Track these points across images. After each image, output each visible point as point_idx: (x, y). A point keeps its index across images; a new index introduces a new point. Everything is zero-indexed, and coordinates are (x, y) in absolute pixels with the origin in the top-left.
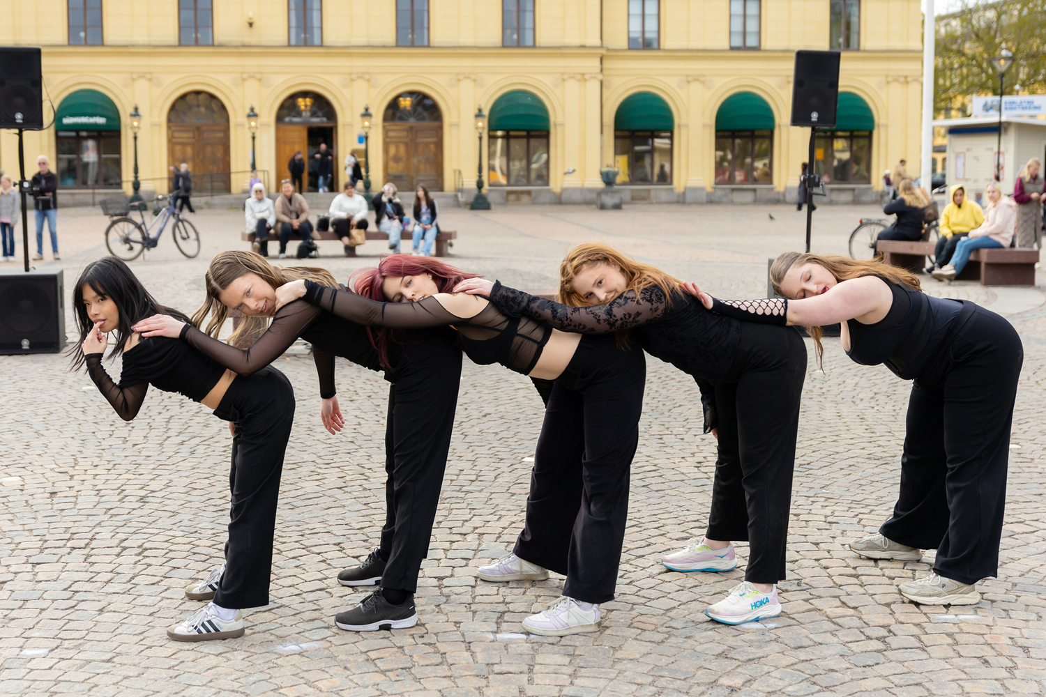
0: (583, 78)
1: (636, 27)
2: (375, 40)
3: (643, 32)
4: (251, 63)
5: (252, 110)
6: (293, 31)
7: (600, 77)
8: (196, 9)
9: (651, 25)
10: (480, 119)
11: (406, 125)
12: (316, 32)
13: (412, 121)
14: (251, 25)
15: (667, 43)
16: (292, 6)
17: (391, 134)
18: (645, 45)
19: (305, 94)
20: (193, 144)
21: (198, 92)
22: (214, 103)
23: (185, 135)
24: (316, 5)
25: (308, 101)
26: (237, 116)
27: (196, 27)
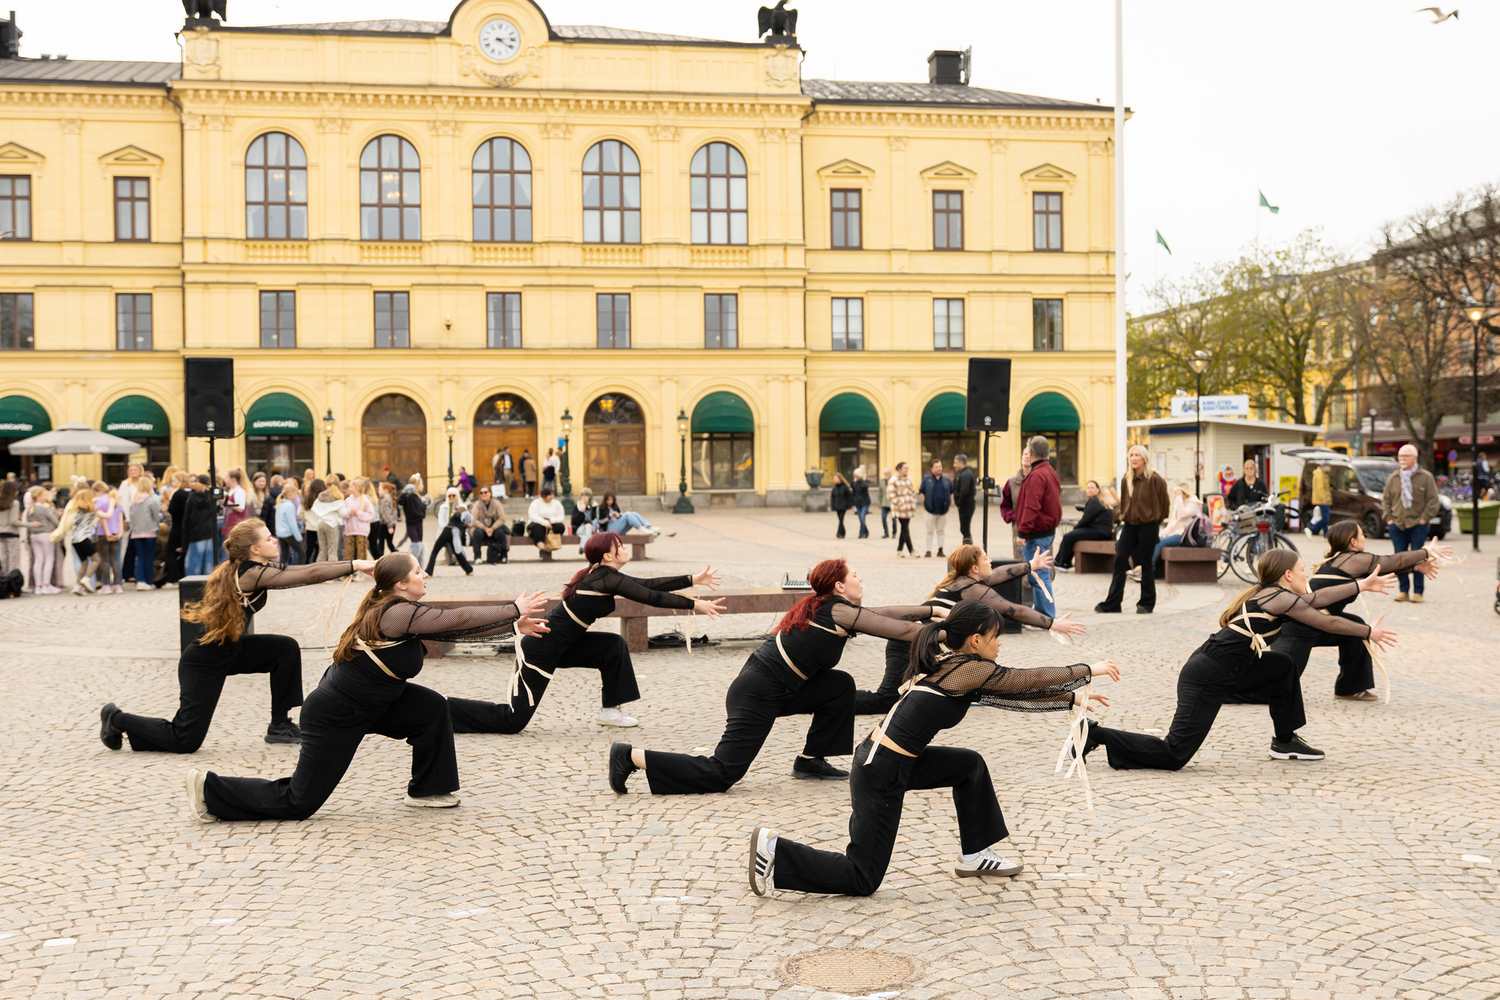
0: (787, 379)
1: (839, 327)
2: (576, 342)
3: (847, 333)
4: (449, 365)
5: (449, 413)
6: (492, 333)
7: (804, 378)
8: (392, 311)
9: (855, 326)
10: (682, 421)
11: (607, 427)
12: (516, 334)
13: (614, 424)
14: (448, 327)
15: (870, 345)
16: (491, 308)
17: (592, 437)
18: (850, 346)
19: (504, 397)
20: (388, 449)
21: (394, 396)
22: (410, 406)
23: (380, 439)
24: (515, 307)
25: (508, 404)
26: (434, 420)
27: (393, 330)
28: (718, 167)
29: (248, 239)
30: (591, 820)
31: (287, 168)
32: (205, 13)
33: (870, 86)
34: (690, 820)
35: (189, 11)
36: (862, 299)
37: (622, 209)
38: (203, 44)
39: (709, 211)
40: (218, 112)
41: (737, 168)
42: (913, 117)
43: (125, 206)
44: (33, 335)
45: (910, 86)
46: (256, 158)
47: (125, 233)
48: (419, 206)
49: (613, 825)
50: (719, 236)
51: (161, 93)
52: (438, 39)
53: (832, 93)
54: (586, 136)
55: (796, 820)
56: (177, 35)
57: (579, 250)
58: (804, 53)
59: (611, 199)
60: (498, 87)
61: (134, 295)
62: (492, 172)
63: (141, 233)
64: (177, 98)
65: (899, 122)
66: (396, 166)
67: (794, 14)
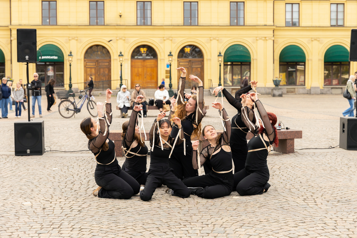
0: (265, 39)
1: (289, 16)
2: (174, 23)
3: (292, 19)
4: (121, 33)
5: (121, 53)
6: (139, 19)
7: (273, 39)
8: (97, 9)
9: (296, 16)
10: (220, 57)
11: (188, 60)
12: (149, 19)
13: (190, 58)
14: (120, 16)
15: (303, 24)
16: (139, 8)
17: (181, 64)
18: (293, 24)
19: (144, 46)
20: (95, 68)
21: (97, 46)
22: (104, 50)
23: (91, 64)
24: (149, 8)
25: (145, 49)
26: (114, 56)
27: (97, 17)
30: (191, 226)
34: (233, 227)
36: (299, 4)
49: (201, 228)
55: (279, 228)
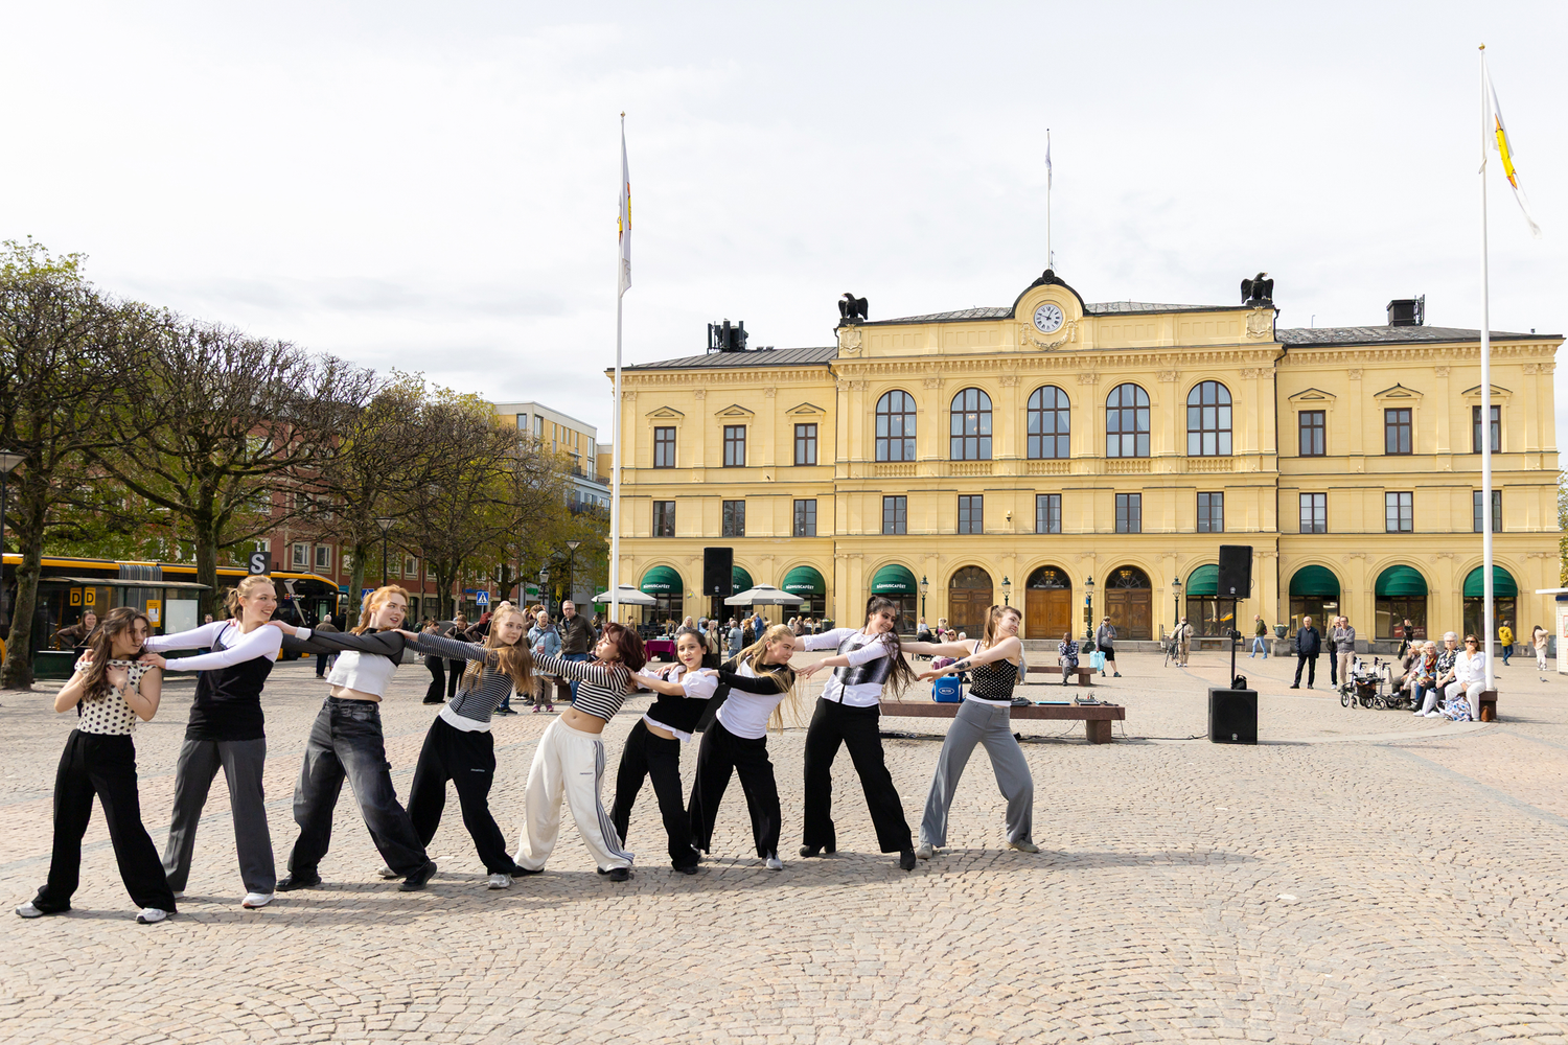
0: (1262, 555)
1: (1306, 515)
2: (1100, 529)
3: (1313, 520)
4: (1009, 547)
5: (1008, 579)
6: (1039, 523)
7: (1277, 557)
8: (971, 508)
9: (1319, 514)
10: (1176, 586)
11: (1124, 591)
12: (1057, 524)
13: (1129, 588)
14: (1009, 519)
15: (1332, 529)
16: (1039, 505)
17: (1111, 597)
18: (1315, 530)
19: (1049, 568)
20: (967, 604)
21: (971, 567)
22: (983, 574)
23: (960, 597)
24: (1057, 504)
25: (1051, 573)
26: (997, 583)
27: (971, 522)
28: (1209, 399)
29: (877, 462)
31: (903, 414)
32: (854, 315)
33: (1336, 331)
35: (843, 314)
36: (1325, 494)
37: (1136, 433)
38: (851, 336)
39: (1202, 431)
40: (860, 378)
41: (1223, 398)
42: (1368, 354)
43: (801, 443)
44: (744, 528)
45: (1371, 329)
46: (883, 408)
47: (801, 460)
48: (991, 436)
50: (1210, 449)
51: (826, 368)
52: (1005, 321)
53: (1302, 340)
54: (1110, 380)
56: (835, 330)
57: (1103, 462)
58: (1278, 311)
59: (1128, 425)
60: (1047, 351)
61: (805, 500)
62: (1041, 410)
63: (811, 460)
64: (835, 371)
65: (1355, 358)
66: (976, 409)
67: (1271, 282)
